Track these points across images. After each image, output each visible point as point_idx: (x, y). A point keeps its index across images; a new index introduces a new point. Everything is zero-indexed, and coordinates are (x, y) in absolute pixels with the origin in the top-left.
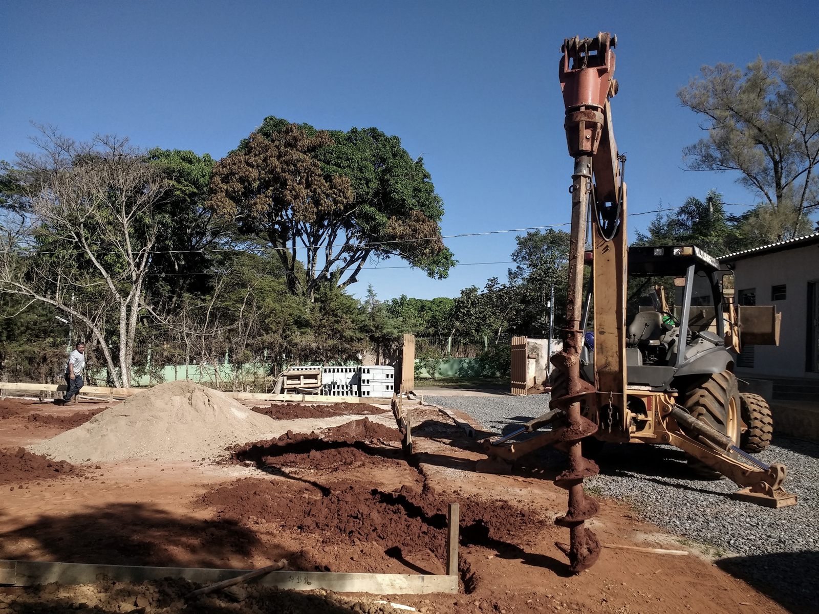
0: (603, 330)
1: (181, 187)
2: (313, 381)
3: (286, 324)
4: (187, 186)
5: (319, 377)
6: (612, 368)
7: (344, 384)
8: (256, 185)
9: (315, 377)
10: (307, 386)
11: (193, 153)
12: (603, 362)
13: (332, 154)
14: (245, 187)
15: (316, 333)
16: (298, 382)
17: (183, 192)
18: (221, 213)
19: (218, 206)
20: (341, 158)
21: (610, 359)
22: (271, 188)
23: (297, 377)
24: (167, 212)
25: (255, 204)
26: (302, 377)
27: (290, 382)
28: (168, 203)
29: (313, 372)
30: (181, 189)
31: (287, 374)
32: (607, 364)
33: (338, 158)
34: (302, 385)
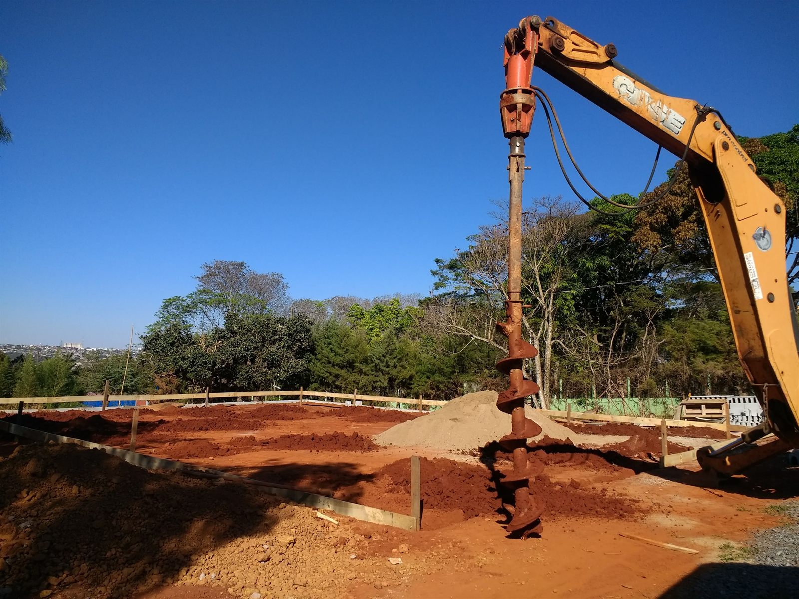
0: (737, 309)
1: (615, 228)
2: (718, 411)
3: (690, 351)
4: (620, 227)
5: (723, 407)
6: (757, 354)
7: (755, 415)
8: (680, 213)
9: (718, 406)
10: (709, 416)
11: (629, 195)
12: (746, 346)
13: (762, 161)
14: (668, 217)
15: (725, 359)
16: (699, 411)
17: (617, 233)
18: (645, 246)
19: (641, 239)
20: (774, 163)
21: (752, 343)
22: (694, 213)
23: (698, 406)
24: (605, 255)
25: (678, 232)
26: (703, 407)
27: (690, 411)
28: (607, 246)
29: (717, 401)
30: (615, 231)
31: (686, 403)
32: (751, 349)
33: (770, 164)
34: (704, 415)
